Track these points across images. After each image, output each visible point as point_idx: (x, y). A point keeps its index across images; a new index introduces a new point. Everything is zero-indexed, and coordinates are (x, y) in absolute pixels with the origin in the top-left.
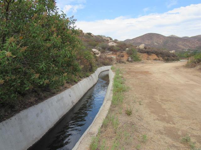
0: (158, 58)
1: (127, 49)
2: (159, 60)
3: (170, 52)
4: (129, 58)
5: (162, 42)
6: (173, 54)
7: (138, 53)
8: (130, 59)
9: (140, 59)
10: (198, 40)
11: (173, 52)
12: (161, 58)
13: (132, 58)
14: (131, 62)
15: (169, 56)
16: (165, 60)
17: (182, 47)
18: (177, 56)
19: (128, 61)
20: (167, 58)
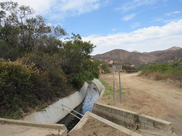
0: (122, 71)
1: (101, 64)
2: (124, 72)
3: (131, 66)
4: (103, 70)
5: (127, 56)
6: (133, 67)
7: (109, 67)
8: (103, 72)
9: (110, 71)
10: (155, 55)
11: (133, 66)
12: (125, 71)
13: (105, 71)
14: (104, 73)
15: (130, 69)
16: (128, 72)
17: (143, 61)
18: (136, 69)
19: (102, 73)
20: (129, 70)
